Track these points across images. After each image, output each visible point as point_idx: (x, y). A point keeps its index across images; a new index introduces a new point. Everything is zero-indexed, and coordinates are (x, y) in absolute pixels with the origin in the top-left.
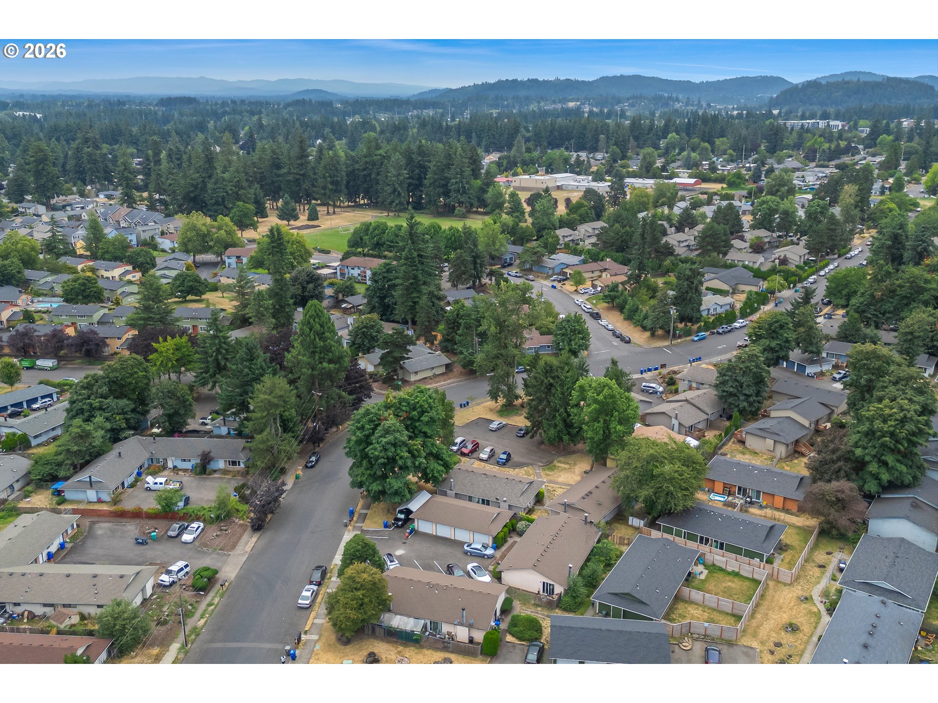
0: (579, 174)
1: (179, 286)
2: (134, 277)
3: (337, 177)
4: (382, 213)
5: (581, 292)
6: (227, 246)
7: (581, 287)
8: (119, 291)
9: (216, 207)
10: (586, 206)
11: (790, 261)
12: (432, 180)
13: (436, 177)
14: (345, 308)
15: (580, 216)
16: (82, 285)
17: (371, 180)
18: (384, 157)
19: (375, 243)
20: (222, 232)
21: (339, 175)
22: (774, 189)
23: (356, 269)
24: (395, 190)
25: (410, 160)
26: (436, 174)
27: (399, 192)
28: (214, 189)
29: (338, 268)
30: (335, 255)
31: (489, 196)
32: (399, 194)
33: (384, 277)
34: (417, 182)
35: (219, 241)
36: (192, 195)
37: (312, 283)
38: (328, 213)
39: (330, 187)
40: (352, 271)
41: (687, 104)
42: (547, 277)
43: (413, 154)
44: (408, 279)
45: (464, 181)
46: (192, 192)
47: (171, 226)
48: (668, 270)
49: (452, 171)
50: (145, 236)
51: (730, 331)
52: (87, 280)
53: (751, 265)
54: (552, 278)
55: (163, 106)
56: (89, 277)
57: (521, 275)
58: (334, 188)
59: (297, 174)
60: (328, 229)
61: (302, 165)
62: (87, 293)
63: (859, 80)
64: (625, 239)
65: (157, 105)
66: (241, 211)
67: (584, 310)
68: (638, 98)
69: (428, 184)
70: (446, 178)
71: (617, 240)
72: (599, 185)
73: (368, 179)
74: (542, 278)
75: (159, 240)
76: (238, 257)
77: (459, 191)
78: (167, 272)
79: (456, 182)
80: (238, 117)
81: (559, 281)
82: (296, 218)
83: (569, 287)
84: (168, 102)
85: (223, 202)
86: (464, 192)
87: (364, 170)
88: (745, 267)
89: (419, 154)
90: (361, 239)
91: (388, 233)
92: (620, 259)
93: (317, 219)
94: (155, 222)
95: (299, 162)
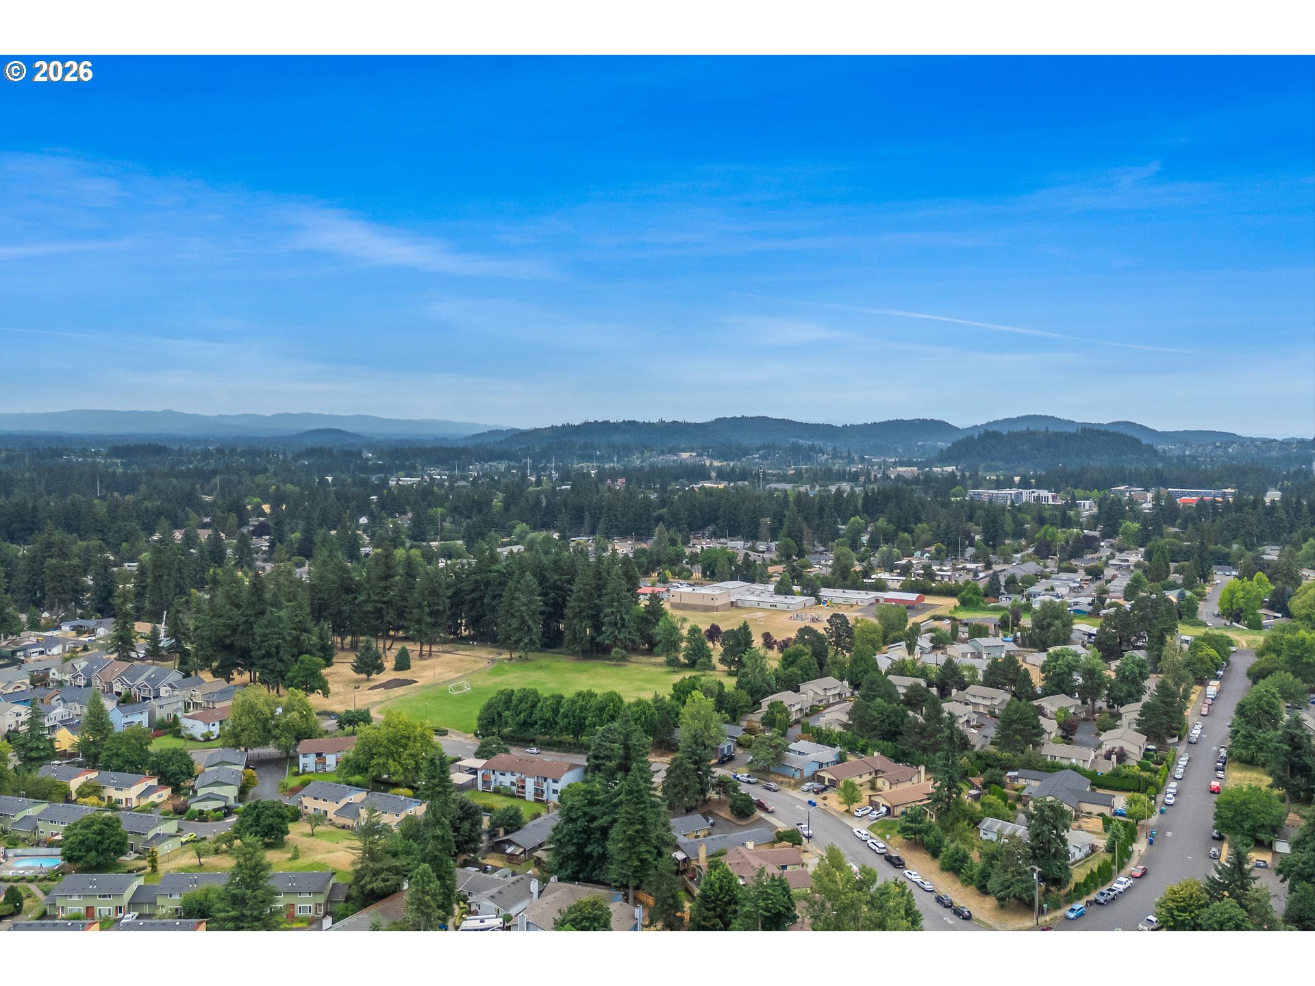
0: (753, 581)
1: (251, 826)
2: (160, 796)
3: (438, 605)
4: (500, 654)
5: (856, 814)
6: (301, 735)
7: (855, 807)
8: (151, 834)
9: (265, 661)
10: (807, 654)
11: (1130, 755)
12: (577, 610)
13: (583, 605)
14: (512, 855)
15: (801, 669)
16: (99, 834)
17: (483, 605)
18: (503, 574)
19: (522, 722)
20: (295, 714)
21: (441, 602)
22: (1045, 623)
23: (508, 775)
24: (524, 622)
25: (542, 580)
26: (582, 600)
27: (529, 627)
28: (265, 635)
29: (480, 773)
30: (455, 738)
31: (658, 630)
32: (530, 629)
33: (585, 814)
34: (552, 610)
35: (288, 728)
36: (228, 641)
37: (467, 819)
38: (421, 656)
39: (429, 620)
40: (501, 778)
41: (834, 456)
42: (797, 785)
43: (546, 570)
44: (633, 824)
45: (623, 610)
46: (226, 636)
47: (197, 693)
48: (967, 771)
49: (606, 599)
50: (161, 714)
51: (1113, 899)
52: (106, 824)
53: (1081, 764)
54: (805, 788)
55: (118, 457)
56: (110, 818)
57: (755, 780)
58: (433, 620)
59: (378, 602)
60: (429, 686)
61: (385, 588)
62: (104, 847)
63: (1047, 431)
64: (894, 722)
65: (108, 456)
66: (307, 669)
67: (875, 851)
68: (770, 448)
69: (571, 615)
70: (597, 605)
71: (883, 721)
72: (786, 601)
73: (478, 604)
74: (789, 785)
75: (186, 722)
76: (319, 755)
77: (616, 624)
78: (216, 790)
79: (612, 613)
80: (235, 478)
81: (817, 793)
82: (380, 669)
83: (834, 801)
84: (126, 450)
85: (278, 653)
86: (623, 626)
87: (473, 591)
88: (1075, 769)
89: (555, 571)
90: (500, 715)
91: (542, 707)
92: (892, 752)
93: (408, 667)
94: (170, 685)
95: (382, 584)
